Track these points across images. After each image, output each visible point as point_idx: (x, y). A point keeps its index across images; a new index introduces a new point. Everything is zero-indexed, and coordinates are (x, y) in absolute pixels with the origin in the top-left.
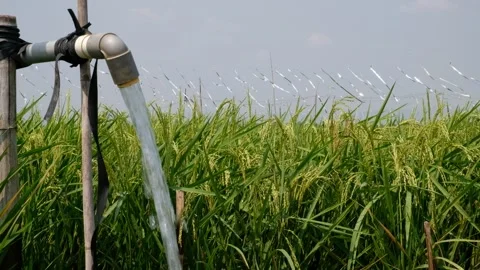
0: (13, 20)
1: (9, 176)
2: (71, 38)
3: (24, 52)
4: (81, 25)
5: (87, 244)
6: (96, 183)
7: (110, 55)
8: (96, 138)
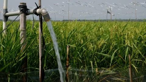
0: (26, 4)
1: (24, 42)
2: (36, 9)
3: (27, 12)
4: (38, 6)
5: (40, 58)
6: (42, 43)
7: (43, 14)
8: (42, 33)
